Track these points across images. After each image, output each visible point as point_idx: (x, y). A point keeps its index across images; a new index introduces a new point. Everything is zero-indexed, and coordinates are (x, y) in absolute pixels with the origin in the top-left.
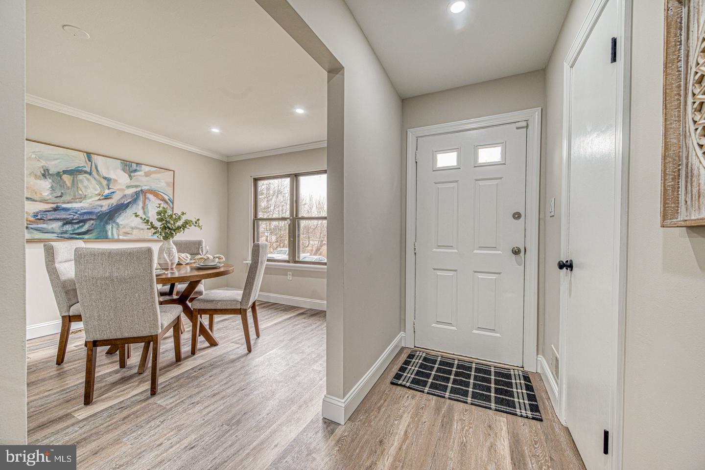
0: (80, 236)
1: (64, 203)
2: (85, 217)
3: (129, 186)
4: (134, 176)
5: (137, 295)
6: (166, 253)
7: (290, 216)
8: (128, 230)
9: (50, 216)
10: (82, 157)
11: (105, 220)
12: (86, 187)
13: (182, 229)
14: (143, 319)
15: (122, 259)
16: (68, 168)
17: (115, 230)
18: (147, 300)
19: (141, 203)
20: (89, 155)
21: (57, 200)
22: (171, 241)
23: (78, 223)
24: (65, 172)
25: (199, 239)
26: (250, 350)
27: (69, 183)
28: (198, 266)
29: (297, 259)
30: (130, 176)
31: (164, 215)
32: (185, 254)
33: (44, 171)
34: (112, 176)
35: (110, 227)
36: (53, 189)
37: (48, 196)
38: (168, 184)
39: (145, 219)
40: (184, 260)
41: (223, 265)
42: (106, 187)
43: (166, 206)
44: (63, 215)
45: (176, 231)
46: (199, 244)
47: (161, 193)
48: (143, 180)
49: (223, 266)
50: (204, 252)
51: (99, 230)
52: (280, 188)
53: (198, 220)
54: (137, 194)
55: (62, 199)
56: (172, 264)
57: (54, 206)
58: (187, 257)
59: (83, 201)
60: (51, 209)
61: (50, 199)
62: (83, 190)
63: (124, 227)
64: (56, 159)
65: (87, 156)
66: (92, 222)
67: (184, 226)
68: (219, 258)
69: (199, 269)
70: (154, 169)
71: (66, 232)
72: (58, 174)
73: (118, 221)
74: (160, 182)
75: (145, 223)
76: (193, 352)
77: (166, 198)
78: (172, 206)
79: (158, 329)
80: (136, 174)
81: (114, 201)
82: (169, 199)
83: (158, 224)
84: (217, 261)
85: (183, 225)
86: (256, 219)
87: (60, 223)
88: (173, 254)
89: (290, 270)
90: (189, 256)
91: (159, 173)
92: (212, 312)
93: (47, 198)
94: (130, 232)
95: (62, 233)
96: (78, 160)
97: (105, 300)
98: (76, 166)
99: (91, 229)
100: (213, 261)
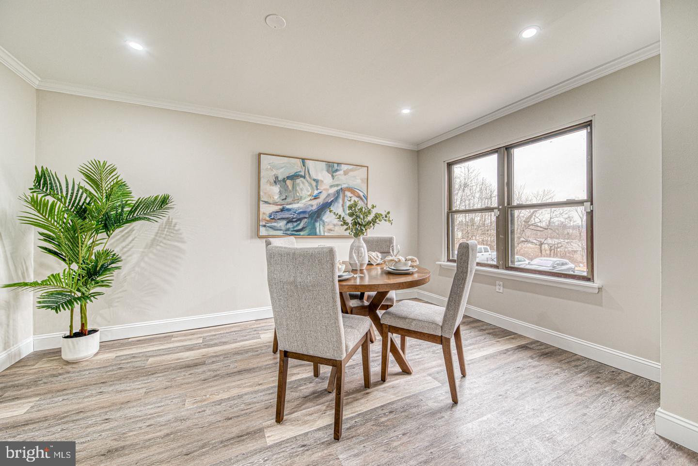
0: (298, 233)
1: (287, 204)
2: (301, 216)
3: (332, 186)
4: (336, 176)
5: (319, 307)
6: (355, 253)
7: (499, 205)
8: (331, 227)
9: (279, 216)
10: (299, 162)
11: (314, 218)
12: (302, 190)
13: (371, 225)
14: (326, 338)
15: (305, 261)
16: (290, 174)
17: (321, 227)
18: (329, 315)
19: (340, 201)
20: (303, 160)
21: (283, 202)
22: (361, 237)
23: (296, 221)
24: (288, 178)
25: (390, 236)
26: (455, 401)
27: (290, 187)
28: (388, 269)
29: (510, 265)
30: (332, 176)
31: (355, 210)
32: (376, 253)
33: (275, 178)
34: (320, 178)
35: (318, 224)
36: (280, 193)
37: (277, 199)
38: (362, 180)
39: (337, 214)
40: (374, 259)
41: (417, 269)
42: (315, 188)
43: (357, 199)
44: (286, 215)
45: (366, 227)
46: (390, 241)
47: (357, 190)
48: (343, 180)
49: (417, 272)
50: (395, 252)
51: (310, 227)
52: (466, 181)
53: (389, 213)
54: (338, 192)
55: (287, 200)
56: (362, 265)
57: (281, 207)
58: (378, 257)
59: (300, 202)
60: (279, 210)
61: (279, 202)
62: (300, 192)
63: (328, 224)
64: (282, 168)
65: (302, 162)
66: (306, 220)
67: (374, 221)
68: (412, 260)
69: (389, 273)
70: (351, 167)
71: (288, 230)
72: (284, 180)
73: (323, 219)
74: (355, 179)
75: (338, 218)
76: (383, 380)
77: (361, 194)
78: (366, 202)
79: (342, 354)
80: (338, 173)
81: (320, 201)
82: (363, 196)
83: (349, 220)
84: (409, 265)
85: (372, 220)
86: (451, 212)
87: (285, 222)
88: (362, 253)
89: (500, 279)
90: (379, 255)
91: (356, 170)
92: (405, 333)
93: (277, 201)
94: (333, 229)
95: (286, 230)
96: (296, 167)
97: (291, 308)
98: (295, 172)
99: (305, 226)
100: (405, 264)
